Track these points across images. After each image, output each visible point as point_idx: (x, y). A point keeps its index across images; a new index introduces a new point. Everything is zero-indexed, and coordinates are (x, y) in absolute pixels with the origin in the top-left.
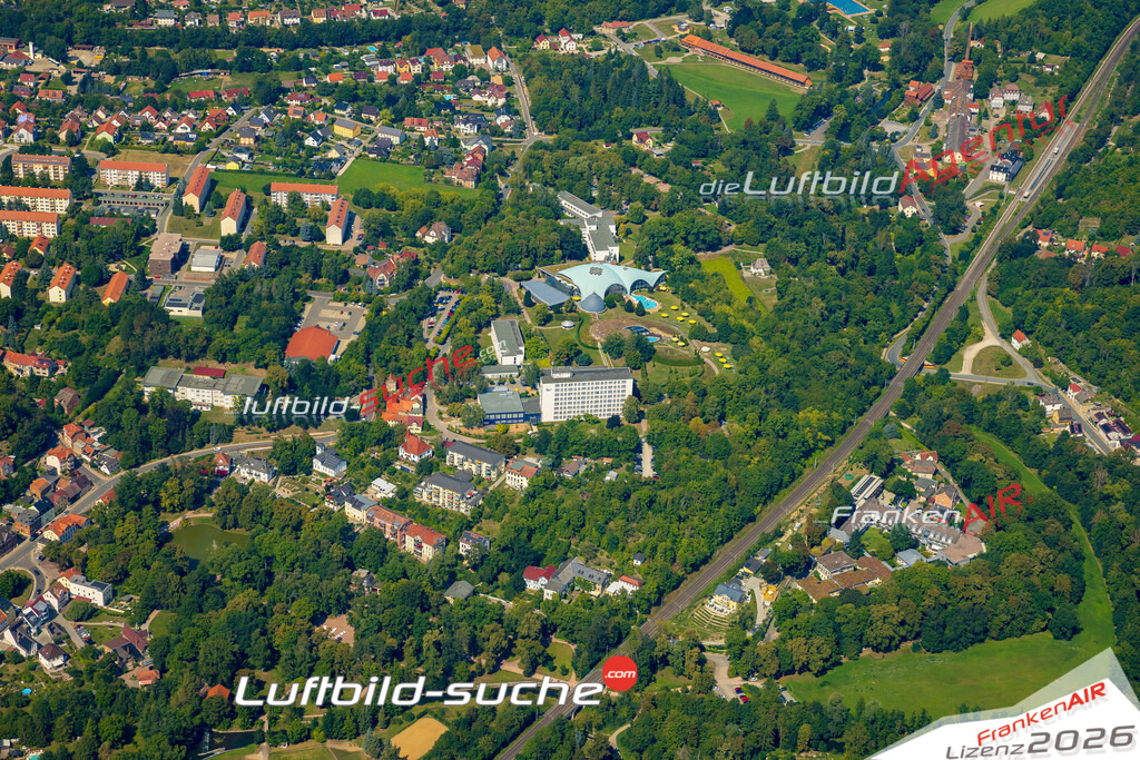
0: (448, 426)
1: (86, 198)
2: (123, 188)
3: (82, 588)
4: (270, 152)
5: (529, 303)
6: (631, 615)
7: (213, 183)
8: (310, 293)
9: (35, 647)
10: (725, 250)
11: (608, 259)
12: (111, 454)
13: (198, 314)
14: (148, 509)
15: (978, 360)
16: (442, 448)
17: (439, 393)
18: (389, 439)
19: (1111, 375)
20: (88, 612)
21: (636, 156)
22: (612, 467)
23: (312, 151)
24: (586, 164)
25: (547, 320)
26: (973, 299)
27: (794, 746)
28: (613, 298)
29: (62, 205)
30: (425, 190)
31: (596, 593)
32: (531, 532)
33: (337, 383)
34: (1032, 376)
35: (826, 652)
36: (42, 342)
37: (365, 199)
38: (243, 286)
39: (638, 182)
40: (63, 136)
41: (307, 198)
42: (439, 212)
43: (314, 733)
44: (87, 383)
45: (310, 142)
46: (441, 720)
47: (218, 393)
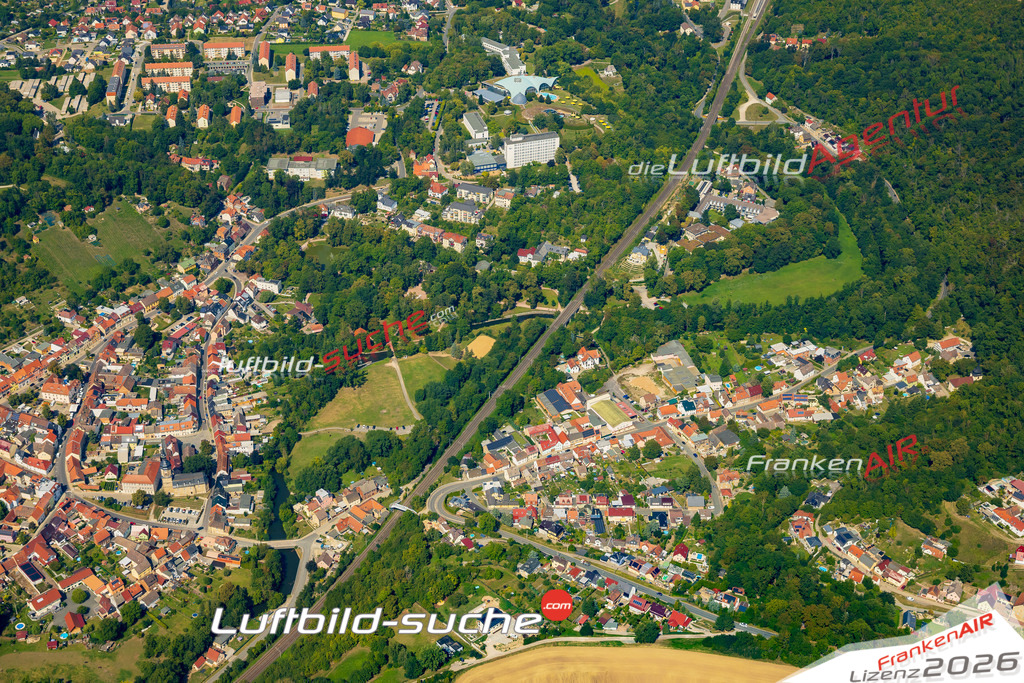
0: (452, 176)
1: (200, 67)
2: (219, 59)
3: (264, 284)
4: (299, 31)
5: (481, 101)
6: (585, 270)
7: (272, 52)
8: (351, 109)
9: (248, 318)
10: (586, 63)
11: (520, 74)
12: (257, 210)
13: (288, 126)
14: (290, 237)
15: (748, 113)
16: (453, 189)
17: (443, 159)
18: (421, 186)
19: (829, 111)
20: (271, 298)
21: (519, 14)
22: (557, 189)
23: (324, 28)
24: (491, 20)
25: (495, 111)
26: (738, 78)
27: (695, 329)
28: (530, 96)
29: (189, 72)
30: (400, 44)
31: (561, 260)
32: (517, 230)
33: (381, 158)
34: (781, 119)
35: (704, 277)
36: (200, 151)
37: (365, 53)
38: (311, 108)
39: (526, 28)
40: (174, 33)
41: (332, 54)
42: (412, 55)
43: (421, 349)
44: (233, 172)
45: (321, 23)
46: (491, 336)
47: (314, 170)
